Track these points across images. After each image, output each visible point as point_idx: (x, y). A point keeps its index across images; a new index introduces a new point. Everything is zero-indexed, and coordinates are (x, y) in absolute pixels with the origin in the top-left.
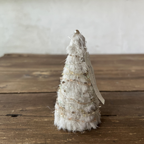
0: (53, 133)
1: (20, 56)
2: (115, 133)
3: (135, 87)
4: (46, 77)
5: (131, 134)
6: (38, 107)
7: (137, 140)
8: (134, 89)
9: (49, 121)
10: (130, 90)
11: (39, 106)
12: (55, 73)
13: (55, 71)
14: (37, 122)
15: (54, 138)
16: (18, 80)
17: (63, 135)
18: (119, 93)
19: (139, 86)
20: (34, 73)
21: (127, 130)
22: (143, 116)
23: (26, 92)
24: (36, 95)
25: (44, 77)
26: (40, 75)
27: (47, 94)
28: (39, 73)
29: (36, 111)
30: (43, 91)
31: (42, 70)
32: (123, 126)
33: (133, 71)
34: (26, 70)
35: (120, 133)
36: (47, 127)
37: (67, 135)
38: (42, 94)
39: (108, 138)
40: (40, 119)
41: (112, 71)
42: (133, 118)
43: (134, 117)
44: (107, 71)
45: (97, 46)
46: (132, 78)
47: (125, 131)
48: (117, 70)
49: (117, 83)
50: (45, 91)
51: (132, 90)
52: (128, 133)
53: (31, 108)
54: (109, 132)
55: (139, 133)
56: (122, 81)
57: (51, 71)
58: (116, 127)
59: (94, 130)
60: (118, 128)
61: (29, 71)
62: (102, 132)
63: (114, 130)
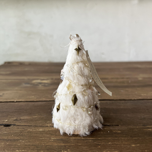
0: (47, 144)
1: (21, 64)
2: (116, 144)
3: (140, 96)
4: (47, 85)
5: (133, 145)
6: (34, 117)
8: (140, 98)
9: (44, 131)
10: (136, 99)
11: (36, 116)
14: (31, 132)
15: (47, 150)
16: (16, 88)
17: (58, 146)
18: (123, 101)
19: (145, 95)
20: (34, 81)
21: (130, 141)
22: (147, 127)
23: (23, 100)
24: (33, 103)
25: (45, 85)
26: (40, 83)
27: (45, 102)
28: (39, 81)
29: (31, 120)
30: (41, 100)
31: (42, 78)
32: (126, 137)
33: (140, 79)
34: (25, 78)
35: (121, 144)
36: (41, 137)
37: (63, 147)
38: (40, 103)
39: (107, 150)
40: (35, 129)
41: (118, 78)
42: (137, 129)
43: (138, 127)
44: (112, 78)
45: (103, 54)
46: (139, 87)
47: (127, 142)
48: (123, 78)
49: (122, 91)
50: (43, 100)
51: (138, 99)
52: (130, 144)
53: (26, 117)
54: (110, 143)
55: (142, 145)
56: (127, 89)
57: (52, 79)
58: (117, 138)
59: (93, 141)
60: (120, 139)
61: (29, 79)
62: (101, 143)
63: (115, 141)
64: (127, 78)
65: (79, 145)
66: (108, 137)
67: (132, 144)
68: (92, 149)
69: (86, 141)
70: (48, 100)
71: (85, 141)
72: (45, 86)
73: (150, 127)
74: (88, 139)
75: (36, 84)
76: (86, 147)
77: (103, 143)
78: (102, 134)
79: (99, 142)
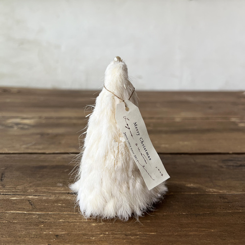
1: (5, 91)
2: (69, 222)
4: (26, 127)
5: (94, 224)
7: (98, 234)
12: (44, 121)
13: (46, 118)
19: (167, 146)
20: (10, 121)
25: (23, 127)
26: (17, 124)
27: (4, 156)
28: (18, 121)
31: (25, 116)
33: (178, 120)
39: (51, 230)
46: (166, 132)
48: (151, 118)
50: (4, 152)
54: (61, 220)
55: (108, 224)
57: (40, 118)
58: (77, 213)
59: (38, 217)
60: (80, 215)
61: (3, 117)
62: (49, 220)
63: (71, 217)
64: (159, 118)
65: (14, 223)
66: (65, 211)
67: (93, 222)
68: (28, 229)
70: (12, 152)
71: (26, 217)
72: (22, 129)
74: (32, 214)
75: (10, 125)
76: (22, 226)
77: (52, 220)
78: (60, 206)
79: (46, 219)
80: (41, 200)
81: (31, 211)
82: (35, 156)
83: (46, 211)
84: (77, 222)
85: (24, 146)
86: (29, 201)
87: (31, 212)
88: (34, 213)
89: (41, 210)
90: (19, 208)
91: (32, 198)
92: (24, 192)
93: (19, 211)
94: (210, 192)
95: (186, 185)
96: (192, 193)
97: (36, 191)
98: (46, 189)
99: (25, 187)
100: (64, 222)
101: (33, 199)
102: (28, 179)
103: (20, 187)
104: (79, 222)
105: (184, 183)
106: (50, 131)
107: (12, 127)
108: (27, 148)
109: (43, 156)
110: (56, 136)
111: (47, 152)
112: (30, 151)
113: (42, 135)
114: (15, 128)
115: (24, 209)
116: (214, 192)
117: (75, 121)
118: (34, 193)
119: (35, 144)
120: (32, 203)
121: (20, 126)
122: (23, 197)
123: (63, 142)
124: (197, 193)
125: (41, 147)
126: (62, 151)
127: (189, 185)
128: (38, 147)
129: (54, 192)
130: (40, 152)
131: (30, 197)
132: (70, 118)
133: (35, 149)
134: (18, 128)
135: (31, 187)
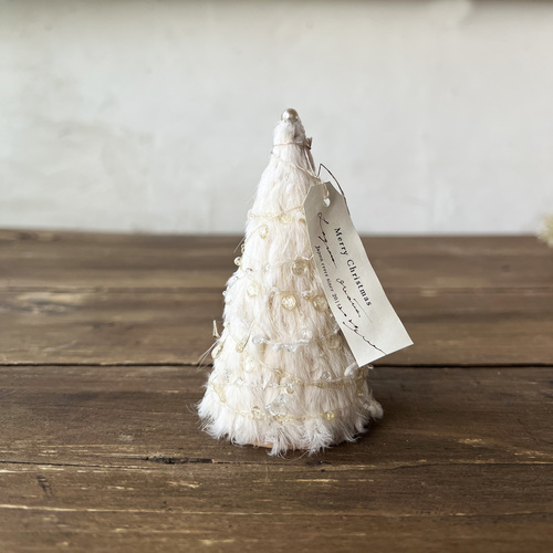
1: (26, 237)
2: (139, 535)
4: (62, 309)
5: (208, 542)
12: (105, 298)
13: (112, 291)
20: (25, 297)
21: (205, 525)
22: (322, 468)
25: (54, 309)
26: (41, 303)
28: (45, 296)
31: (62, 286)
32: (201, 506)
33: (429, 293)
42: (274, 475)
43: (281, 470)
54: (118, 530)
55: (248, 541)
57: (98, 290)
58: (163, 511)
59: (56, 520)
60: (171, 515)
61: (11, 289)
62: (85, 527)
63: (146, 522)
66: (131, 506)
67: (206, 537)
69: (32, 518)
71: (25, 520)
72: (51, 313)
73: (334, 468)
75: (25, 305)
77: (93, 529)
78: (119, 491)
79: (78, 526)
80: (71, 478)
81: (41, 504)
82: (71, 370)
83: (81, 505)
84: (162, 536)
85: (49, 349)
86: (39, 477)
87: (40, 508)
88: (49, 509)
89: (67, 502)
90: (11, 497)
91: (47, 472)
92: (30, 456)
93: (9, 503)
94: (525, 457)
95: (461, 441)
96: (478, 462)
97: (62, 454)
98: (89, 448)
99: (34, 444)
100: (125, 536)
101: (50, 473)
102: (47, 424)
103: (20, 444)
104: (168, 535)
105: (454, 435)
106: (119, 317)
107: (28, 309)
108: (57, 354)
109: (92, 372)
110: (131, 327)
111: (104, 363)
112: (61, 360)
113: (97, 325)
114: (36, 312)
115: (22, 500)
116: (539, 459)
117: (178, 297)
118: (54, 459)
119: (77, 346)
120: (47, 484)
121: (47, 307)
122: (25, 469)
123: (146, 341)
124: (492, 461)
125: (90, 351)
126: (142, 361)
127: (468, 441)
128: (82, 351)
129: (108, 455)
130: (85, 361)
131: (44, 468)
132: (168, 291)
133: (76, 355)
134: (42, 312)
135: (49, 443)
